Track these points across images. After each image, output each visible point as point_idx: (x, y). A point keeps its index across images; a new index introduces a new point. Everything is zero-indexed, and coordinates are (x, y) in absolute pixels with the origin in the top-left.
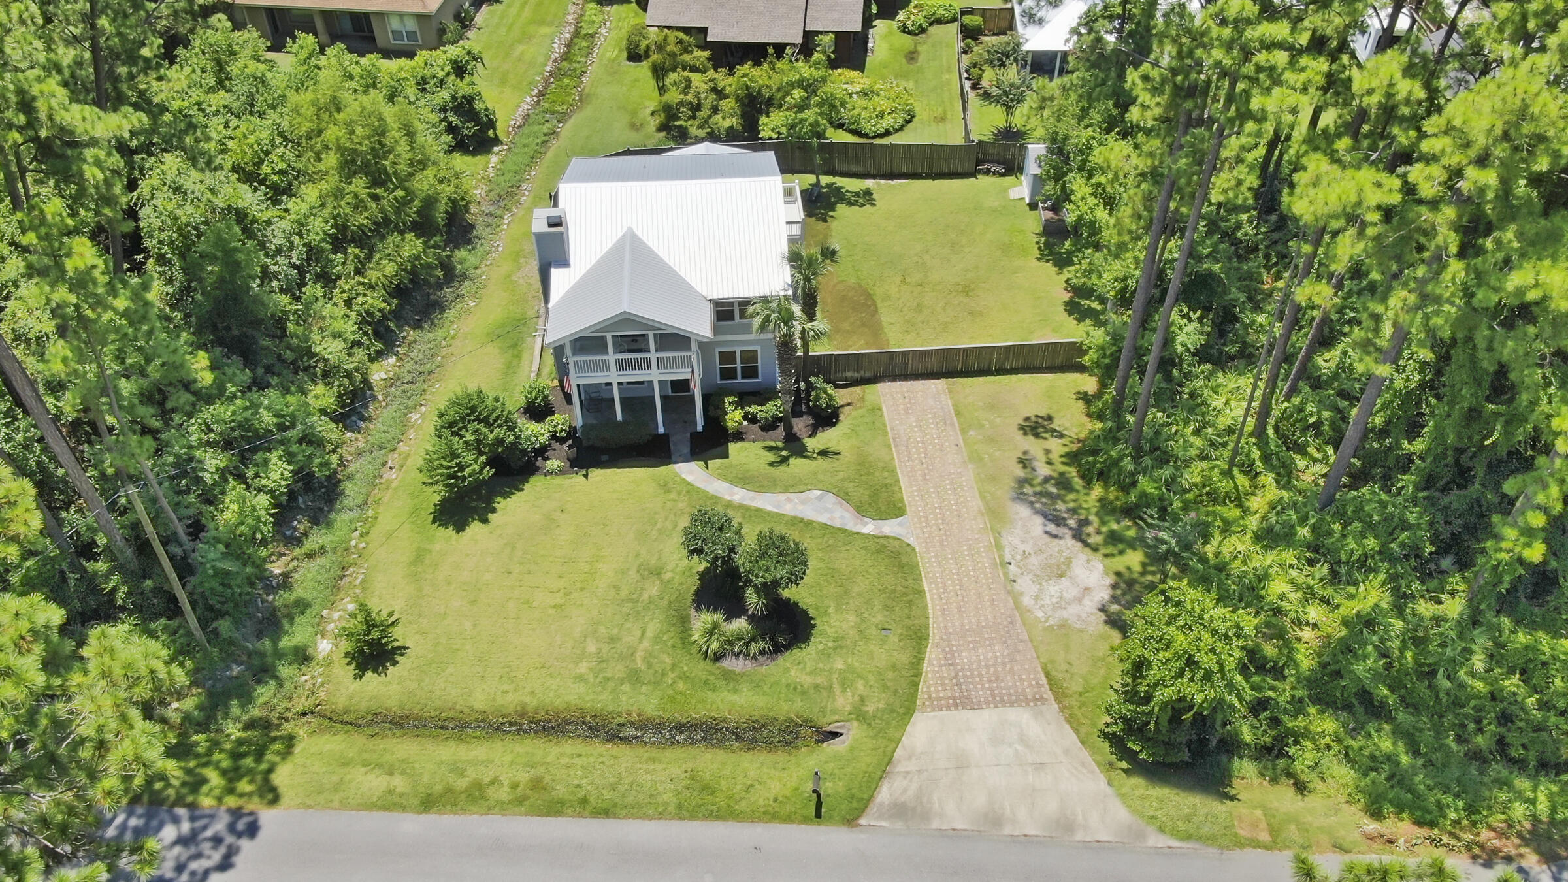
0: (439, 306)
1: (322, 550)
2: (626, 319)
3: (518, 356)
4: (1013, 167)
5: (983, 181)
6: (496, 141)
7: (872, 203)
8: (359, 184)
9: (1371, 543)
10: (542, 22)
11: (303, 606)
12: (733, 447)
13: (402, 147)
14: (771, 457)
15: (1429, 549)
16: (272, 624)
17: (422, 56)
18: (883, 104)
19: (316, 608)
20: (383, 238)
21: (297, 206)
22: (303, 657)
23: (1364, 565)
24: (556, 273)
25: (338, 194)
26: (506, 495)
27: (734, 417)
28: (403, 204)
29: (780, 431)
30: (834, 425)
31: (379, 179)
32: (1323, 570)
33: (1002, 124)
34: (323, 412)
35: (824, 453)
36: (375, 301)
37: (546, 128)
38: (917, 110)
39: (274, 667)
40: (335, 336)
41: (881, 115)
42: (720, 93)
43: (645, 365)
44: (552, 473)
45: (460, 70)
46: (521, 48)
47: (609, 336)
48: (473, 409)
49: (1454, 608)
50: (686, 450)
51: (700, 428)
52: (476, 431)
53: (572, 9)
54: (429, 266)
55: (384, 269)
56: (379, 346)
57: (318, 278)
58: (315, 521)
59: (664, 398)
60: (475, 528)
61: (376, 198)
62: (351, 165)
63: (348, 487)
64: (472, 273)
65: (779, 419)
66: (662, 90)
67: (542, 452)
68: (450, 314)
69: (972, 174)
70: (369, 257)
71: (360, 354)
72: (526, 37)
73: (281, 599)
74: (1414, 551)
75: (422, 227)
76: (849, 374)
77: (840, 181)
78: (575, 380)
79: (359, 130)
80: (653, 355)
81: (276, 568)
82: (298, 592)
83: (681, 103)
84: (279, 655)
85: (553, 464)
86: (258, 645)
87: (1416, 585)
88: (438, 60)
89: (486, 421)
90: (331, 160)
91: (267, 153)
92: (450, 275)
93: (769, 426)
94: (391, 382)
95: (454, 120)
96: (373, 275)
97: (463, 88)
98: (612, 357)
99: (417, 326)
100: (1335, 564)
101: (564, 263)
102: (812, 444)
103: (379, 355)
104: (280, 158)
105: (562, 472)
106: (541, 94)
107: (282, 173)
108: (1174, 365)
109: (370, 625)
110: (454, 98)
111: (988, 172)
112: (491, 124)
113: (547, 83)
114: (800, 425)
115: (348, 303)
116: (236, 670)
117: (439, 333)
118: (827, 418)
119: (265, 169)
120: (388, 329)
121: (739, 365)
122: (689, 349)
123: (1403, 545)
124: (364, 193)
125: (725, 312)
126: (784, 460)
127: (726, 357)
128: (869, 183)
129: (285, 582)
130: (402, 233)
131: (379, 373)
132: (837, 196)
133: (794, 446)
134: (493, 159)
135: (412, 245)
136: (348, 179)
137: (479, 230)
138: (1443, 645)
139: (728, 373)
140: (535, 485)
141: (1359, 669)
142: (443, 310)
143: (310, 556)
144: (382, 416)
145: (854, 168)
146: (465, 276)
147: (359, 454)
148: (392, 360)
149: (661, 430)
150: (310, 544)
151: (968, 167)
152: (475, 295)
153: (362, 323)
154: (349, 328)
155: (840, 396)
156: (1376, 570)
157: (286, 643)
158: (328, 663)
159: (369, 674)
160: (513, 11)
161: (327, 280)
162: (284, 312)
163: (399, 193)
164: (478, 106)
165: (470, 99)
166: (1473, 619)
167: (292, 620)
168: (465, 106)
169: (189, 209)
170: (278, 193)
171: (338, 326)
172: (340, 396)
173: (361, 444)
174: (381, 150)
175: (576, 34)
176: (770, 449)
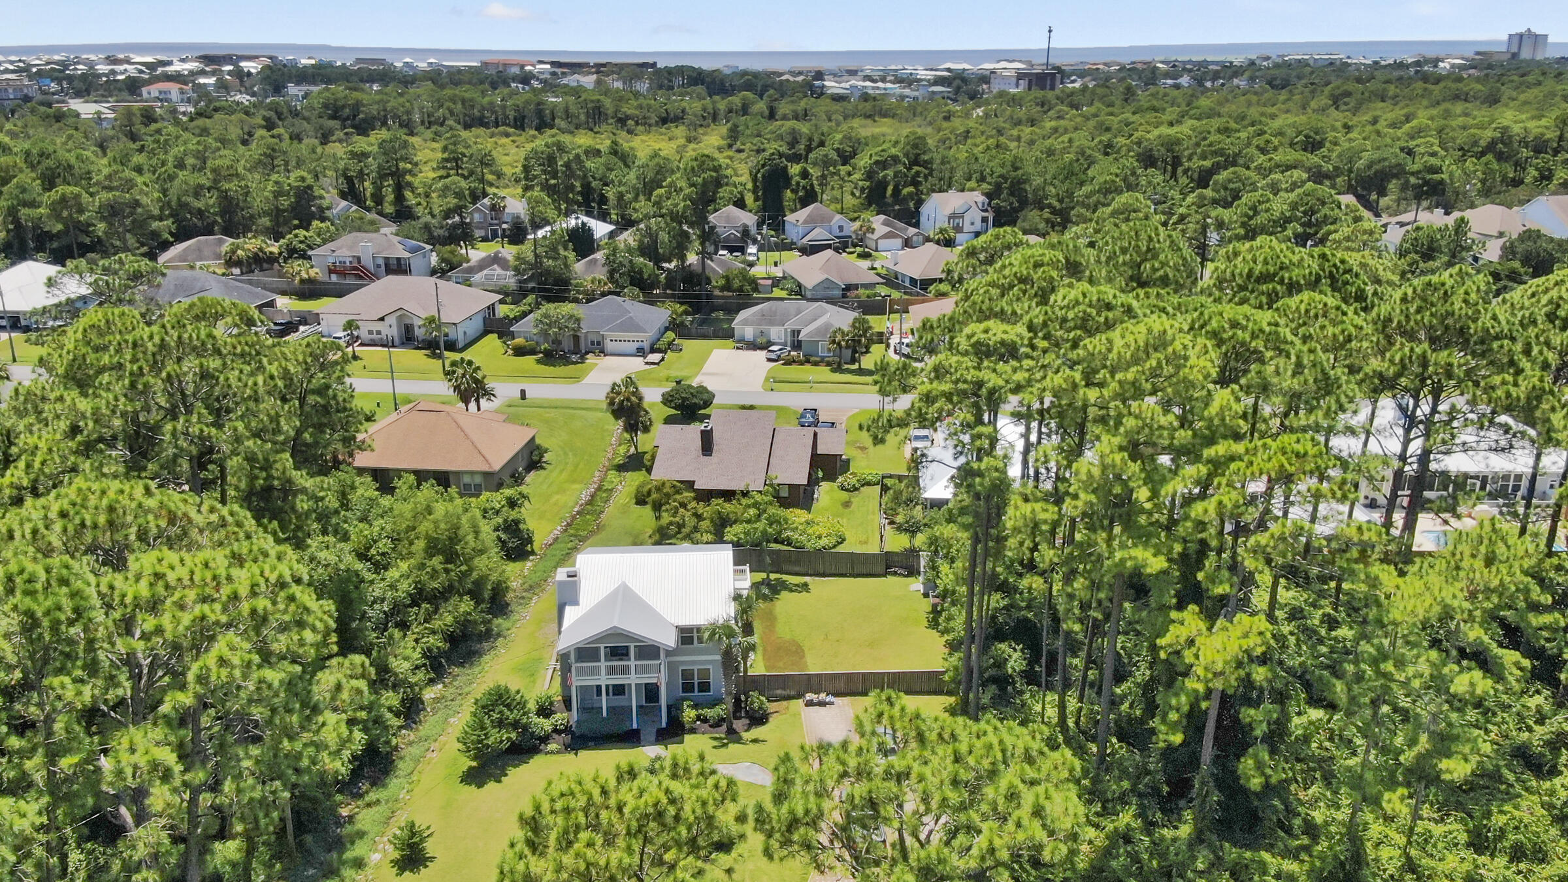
0: (479, 654)
1: (378, 802)
2: (615, 633)
3: (534, 682)
4: (912, 572)
5: (891, 579)
6: (533, 553)
7: (808, 591)
8: (436, 562)
9: (1126, 784)
10: (574, 482)
11: (361, 835)
12: (687, 738)
13: (470, 538)
14: (715, 743)
15: (1166, 789)
16: (339, 844)
17: (486, 495)
18: (820, 530)
19: (371, 836)
20: (446, 600)
21: (393, 574)
22: (359, 864)
23: (1123, 799)
24: (568, 610)
25: (422, 566)
26: (515, 766)
27: (689, 714)
28: (465, 575)
29: (724, 727)
30: (763, 724)
31: (451, 557)
32: (1098, 807)
33: (908, 545)
34: (390, 709)
35: (755, 741)
36: (435, 641)
37: (570, 545)
38: (847, 535)
39: (338, 869)
40: (406, 659)
41: (820, 537)
42: (699, 517)
43: (626, 670)
44: (552, 752)
45: (512, 504)
46: (557, 497)
47: (602, 646)
48: (501, 696)
49: (1185, 831)
50: (653, 738)
51: (664, 725)
52: (500, 712)
53: (597, 474)
54: (475, 622)
55: (446, 619)
56: (433, 675)
57: (397, 625)
58: (373, 784)
59: (639, 707)
60: (491, 786)
61: (447, 571)
62: (433, 548)
63: (401, 765)
64: (505, 633)
65: (723, 720)
66: (658, 518)
67: (545, 739)
68: (486, 658)
69: (885, 575)
70: (436, 611)
71: (421, 676)
72: (561, 491)
73: (348, 829)
74: (1155, 791)
75: (475, 594)
76: (779, 692)
77: (785, 577)
78: (576, 681)
79: (443, 526)
80: (632, 663)
81: (344, 812)
82: (359, 826)
83: (671, 523)
84: (344, 863)
85: (552, 746)
86: (328, 856)
87: (1159, 815)
88: (496, 499)
89: (508, 706)
90: (420, 545)
91: (375, 542)
92: (488, 635)
93: (717, 724)
94: (437, 700)
95: (503, 537)
96: (436, 624)
97: (513, 514)
98: (603, 664)
99: (462, 665)
100: (1105, 802)
101: (575, 602)
102: (746, 736)
103: (431, 681)
104: (384, 545)
105: (558, 752)
106: (568, 525)
107: (383, 554)
108: (1009, 684)
109: (413, 834)
110: (505, 521)
111: (895, 574)
112: (530, 541)
113: (574, 518)
114: (738, 725)
115: (417, 641)
116: (311, 872)
117: (477, 669)
118: (759, 719)
119: (373, 551)
120: (440, 664)
121: (696, 681)
122: (657, 657)
123: (1146, 785)
124: (439, 567)
125: (687, 636)
126: (725, 745)
127: (687, 674)
128: (807, 579)
129: (351, 819)
130: (461, 596)
131: (429, 694)
132: (784, 586)
133: (733, 735)
134: (529, 564)
135: (466, 605)
136: (431, 556)
137: (513, 607)
138: (1177, 854)
139: (688, 688)
140: (537, 761)
141: (1114, 864)
142: (481, 656)
143: (369, 805)
144: (429, 724)
145: (797, 569)
146: (499, 635)
147: (411, 743)
148: (440, 686)
149: (635, 726)
150: (367, 799)
151: (880, 569)
152: (504, 647)
153: (424, 655)
154: (417, 655)
155: (771, 707)
156: (1130, 804)
157: (348, 855)
158: (378, 866)
159: (407, 873)
160: (555, 474)
161: (404, 626)
162: (371, 644)
163: (464, 568)
164: (522, 526)
165: (517, 522)
166: (1198, 839)
167: (353, 843)
168: (513, 528)
169: (320, 570)
170: (380, 567)
171: (408, 652)
172: (403, 700)
173: (412, 737)
174: (454, 538)
175: (599, 489)
176: (715, 739)
